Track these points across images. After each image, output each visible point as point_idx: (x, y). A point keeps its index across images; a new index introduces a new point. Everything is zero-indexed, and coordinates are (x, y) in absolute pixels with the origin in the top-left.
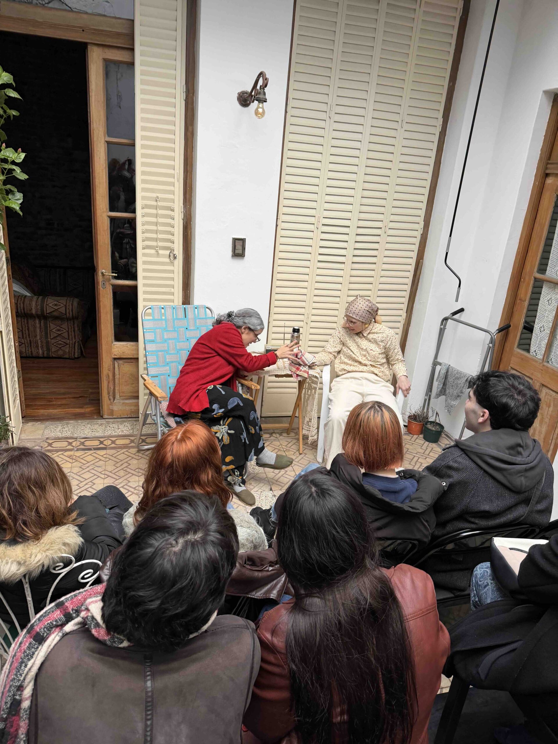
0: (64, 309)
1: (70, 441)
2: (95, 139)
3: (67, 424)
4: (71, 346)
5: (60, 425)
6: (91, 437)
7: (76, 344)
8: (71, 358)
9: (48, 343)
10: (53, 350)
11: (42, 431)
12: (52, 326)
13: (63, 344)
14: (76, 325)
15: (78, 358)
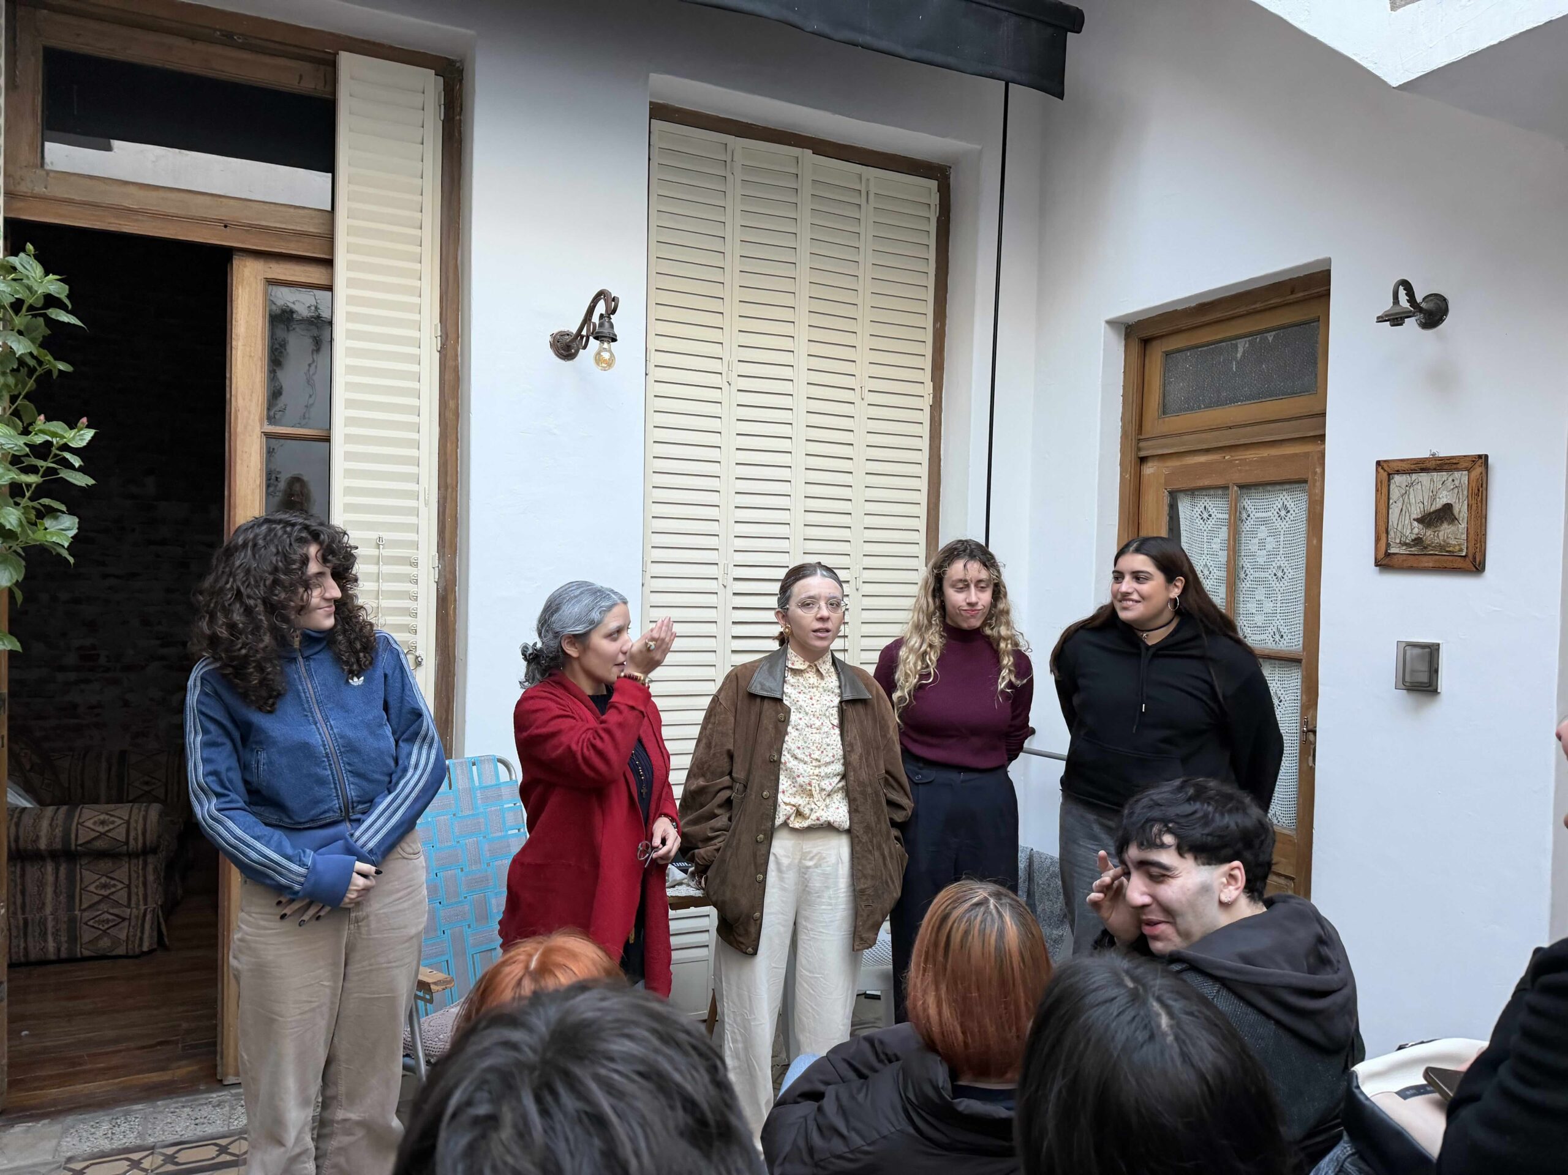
0: (123, 830)
1: (135, 1156)
2: (240, 429)
3: (125, 1115)
4: (133, 923)
5: (106, 1118)
6: (194, 1138)
7: (148, 917)
8: (131, 953)
9: (72, 921)
10: (86, 938)
11: (54, 1142)
12: (90, 877)
13: (114, 920)
14: (150, 868)
15: (151, 952)
